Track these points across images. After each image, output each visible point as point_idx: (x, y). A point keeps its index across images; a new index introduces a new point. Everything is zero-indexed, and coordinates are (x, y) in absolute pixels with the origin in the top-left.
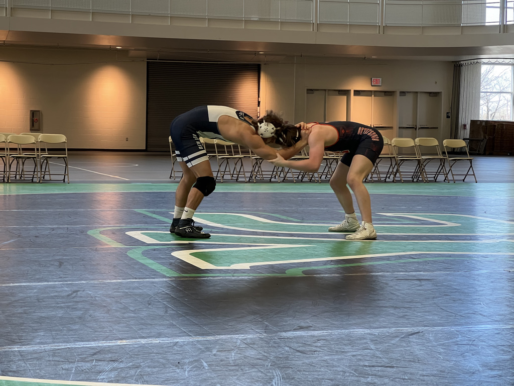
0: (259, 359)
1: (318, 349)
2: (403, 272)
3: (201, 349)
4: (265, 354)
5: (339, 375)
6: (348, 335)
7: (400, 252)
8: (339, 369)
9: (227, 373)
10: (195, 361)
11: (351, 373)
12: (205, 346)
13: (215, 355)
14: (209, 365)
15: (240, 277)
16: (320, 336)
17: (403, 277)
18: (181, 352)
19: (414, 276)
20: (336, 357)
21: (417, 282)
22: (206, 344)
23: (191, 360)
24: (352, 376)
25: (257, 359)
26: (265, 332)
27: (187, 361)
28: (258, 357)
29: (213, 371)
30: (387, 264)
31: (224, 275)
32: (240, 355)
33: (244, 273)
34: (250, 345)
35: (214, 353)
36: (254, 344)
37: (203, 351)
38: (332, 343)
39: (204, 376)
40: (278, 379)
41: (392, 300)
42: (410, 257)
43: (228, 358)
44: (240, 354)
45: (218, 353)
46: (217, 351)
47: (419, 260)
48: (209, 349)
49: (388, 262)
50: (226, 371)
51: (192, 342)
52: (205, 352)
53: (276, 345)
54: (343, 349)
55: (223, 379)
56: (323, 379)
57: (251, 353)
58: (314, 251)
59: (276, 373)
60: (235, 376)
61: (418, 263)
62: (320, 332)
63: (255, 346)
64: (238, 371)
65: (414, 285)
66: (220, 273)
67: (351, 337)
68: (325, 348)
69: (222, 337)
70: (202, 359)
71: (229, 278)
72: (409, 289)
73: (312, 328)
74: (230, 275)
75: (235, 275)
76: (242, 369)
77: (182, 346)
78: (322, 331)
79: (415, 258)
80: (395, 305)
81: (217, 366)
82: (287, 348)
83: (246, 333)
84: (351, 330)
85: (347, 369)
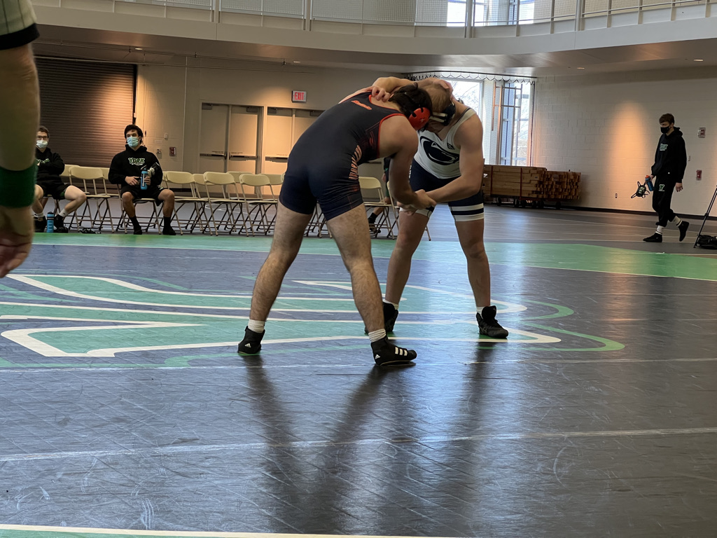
0: (123, 485)
1: (206, 471)
2: (325, 363)
3: (40, 472)
4: (132, 478)
5: (233, 505)
6: (246, 451)
7: (323, 336)
8: (233, 498)
9: (76, 505)
10: (31, 488)
11: (249, 503)
12: (47, 468)
13: (60, 480)
14: (51, 495)
15: (101, 369)
16: (210, 453)
17: (324, 371)
18: (11, 476)
19: (341, 370)
20: (230, 481)
21: (344, 378)
22: (47, 465)
23: (24, 487)
24: (250, 507)
25: (121, 485)
26: (133, 447)
27: (20, 488)
28: (121, 482)
29: (56, 502)
30: (304, 353)
31: (77, 365)
32: (95, 480)
33: (106, 362)
34: (111, 464)
35: (59, 476)
36: (117, 464)
37: (43, 475)
38: (225, 462)
39: (43, 510)
40: (148, 512)
41: (310, 402)
42: (337, 343)
43: (79, 484)
44: (96, 478)
45: (65, 477)
46: (64, 475)
47: (348, 348)
48: (51, 472)
49: (306, 350)
50: (75, 502)
51: (28, 461)
52: (46, 476)
53: (146, 465)
54: (241, 470)
55: (70, 514)
56: (211, 512)
57: (112, 476)
58: (205, 332)
59: (146, 504)
60: (87, 509)
61: (347, 352)
62: (209, 447)
63: (118, 467)
64: (91, 502)
65: (339, 382)
66: (72, 362)
67: (252, 453)
68: (216, 469)
69: (70, 453)
70: (42, 485)
71: (85, 369)
72: (332, 388)
73: (199, 442)
74: (86, 365)
75: (93, 365)
76: (98, 500)
77: (12, 468)
78: (212, 446)
79: (342, 345)
80: (313, 411)
81: (63, 496)
82: (162, 470)
83: (106, 447)
84: (253, 444)
85: (243, 498)
